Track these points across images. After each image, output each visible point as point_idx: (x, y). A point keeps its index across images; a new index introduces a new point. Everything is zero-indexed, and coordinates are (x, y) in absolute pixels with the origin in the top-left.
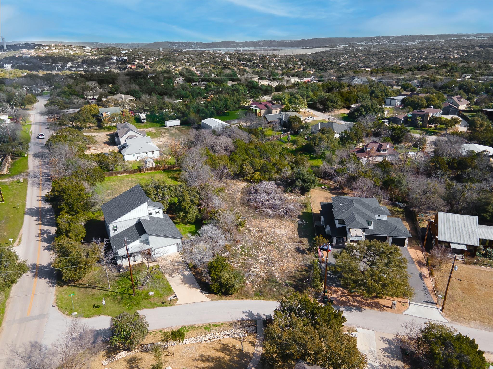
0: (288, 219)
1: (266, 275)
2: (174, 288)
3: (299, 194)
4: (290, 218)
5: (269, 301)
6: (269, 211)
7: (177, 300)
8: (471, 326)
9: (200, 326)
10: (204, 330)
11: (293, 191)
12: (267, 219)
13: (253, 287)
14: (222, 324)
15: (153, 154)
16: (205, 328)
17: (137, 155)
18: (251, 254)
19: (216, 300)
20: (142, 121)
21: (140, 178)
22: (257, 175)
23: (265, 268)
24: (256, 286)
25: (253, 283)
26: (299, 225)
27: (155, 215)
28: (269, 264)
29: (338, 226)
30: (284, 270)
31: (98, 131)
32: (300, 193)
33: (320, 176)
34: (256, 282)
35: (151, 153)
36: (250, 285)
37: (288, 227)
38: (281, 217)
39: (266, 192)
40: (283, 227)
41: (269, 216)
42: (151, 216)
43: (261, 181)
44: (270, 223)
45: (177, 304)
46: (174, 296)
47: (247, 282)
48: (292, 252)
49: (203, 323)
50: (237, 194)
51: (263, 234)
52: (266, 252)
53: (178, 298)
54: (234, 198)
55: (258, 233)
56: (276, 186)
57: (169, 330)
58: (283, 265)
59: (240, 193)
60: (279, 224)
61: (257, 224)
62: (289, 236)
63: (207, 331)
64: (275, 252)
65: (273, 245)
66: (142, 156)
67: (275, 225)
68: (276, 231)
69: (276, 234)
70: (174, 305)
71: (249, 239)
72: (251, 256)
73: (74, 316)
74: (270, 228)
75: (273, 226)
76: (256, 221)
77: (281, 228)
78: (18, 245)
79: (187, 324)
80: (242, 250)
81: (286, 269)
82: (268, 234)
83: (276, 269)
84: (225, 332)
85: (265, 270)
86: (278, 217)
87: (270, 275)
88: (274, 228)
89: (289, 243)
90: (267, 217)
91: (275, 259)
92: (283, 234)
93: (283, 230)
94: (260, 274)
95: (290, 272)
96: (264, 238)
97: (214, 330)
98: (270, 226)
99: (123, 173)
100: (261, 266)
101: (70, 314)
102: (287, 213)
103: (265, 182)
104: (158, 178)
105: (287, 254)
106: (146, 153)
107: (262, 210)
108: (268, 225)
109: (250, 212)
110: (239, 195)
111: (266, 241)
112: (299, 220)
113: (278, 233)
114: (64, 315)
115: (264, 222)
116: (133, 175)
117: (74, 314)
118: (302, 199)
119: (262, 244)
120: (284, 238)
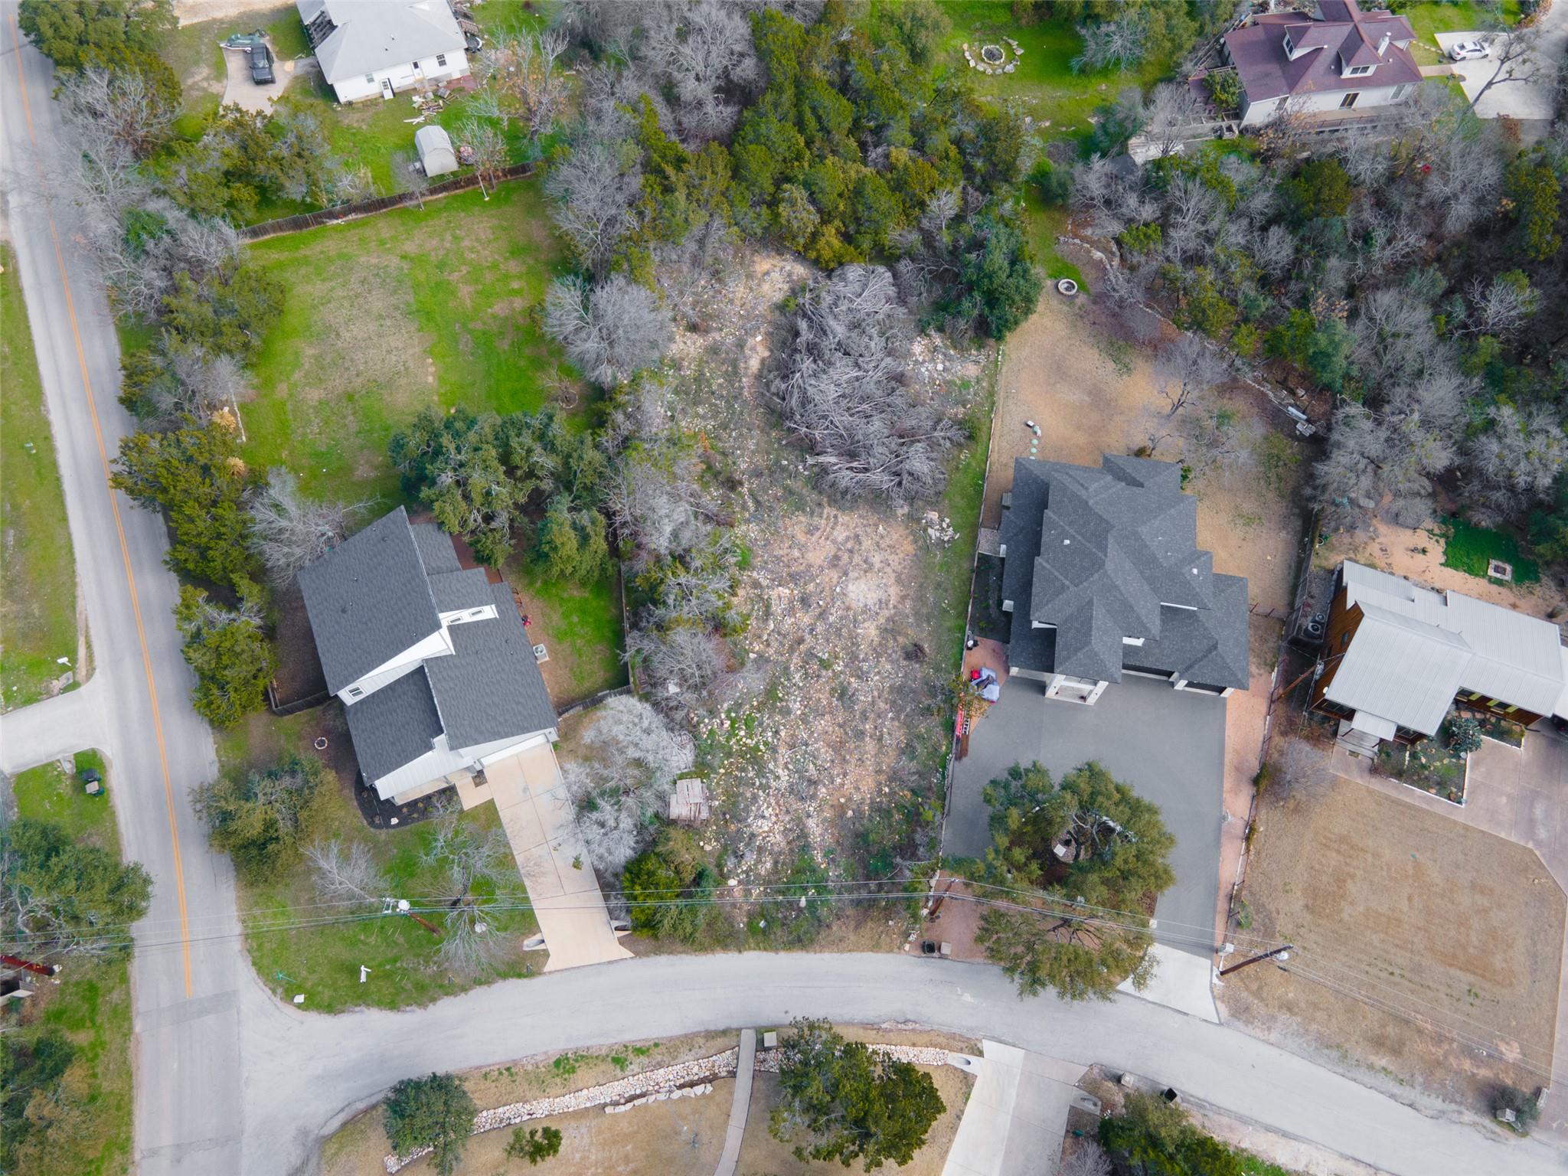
0: (900, 512)
1: (789, 843)
2: (539, 906)
3: (967, 341)
4: (906, 510)
5: (782, 954)
6: (845, 470)
7: (546, 954)
8: (1273, 1037)
9: (603, 1052)
10: (612, 1066)
11: (949, 330)
12: (834, 512)
13: (747, 893)
14: (656, 1045)
15: (442, 63)
16: (616, 1060)
17: (380, 77)
18: (757, 749)
19: (646, 954)
21: (410, 247)
22: (830, 240)
23: (788, 812)
24: (755, 892)
26: (926, 548)
28: (804, 787)
30: (842, 805)
32: (973, 336)
34: (758, 876)
35: (436, 61)
36: (738, 893)
37: (890, 560)
38: (878, 501)
39: (846, 353)
40: (876, 560)
41: (841, 498)
42: (456, 623)
43: (841, 264)
44: (840, 534)
45: (547, 969)
46: (538, 937)
47: (732, 882)
48: (882, 705)
49: (611, 1041)
50: (750, 342)
51: (805, 619)
52: (804, 719)
53: (549, 945)
54: (736, 373)
55: (791, 611)
56: (892, 291)
57: (530, 1068)
58: (842, 785)
59: (759, 338)
60: (867, 543)
61: (796, 553)
62: (886, 613)
63: (618, 1071)
64: (831, 713)
65: (830, 673)
66: (402, 77)
67: (851, 551)
68: (851, 587)
69: (848, 609)
70: (540, 974)
71: (760, 656)
72: (753, 757)
73: (299, 1006)
74: (835, 575)
75: (846, 557)
76: (797, 526)
77: (870, 567)
78: (89, 676)
79: (572, 1045)
80: (732, 725)
81: (850, 799)
82: (822, 615)
83: (820, 809)
84: (661, 1071)
85: (787, 818)
86: (866, 500)
87: (800, 842)
88: (846, 574)
89: (879, 655)
90: (833, 502)
91: (826, 754)
92: (870, 602)
93: (873, 580)
94: (771, 839)
95: (859, 814)
96: (807, 637)
97: (635, 1068)
98: (837, 557)
99: (344, 213)
100: (777, 803)
101: (288, 996)
102: (900, 484)
103: (854, 272)
104: (472, 250)
105: (864, 717)
106: (416, 65)
107: (821, 459)
108: (830, 549)
109: (783, 469)
110: (757, 353)
111: (810, 655)
112: (934, 516)
113: (854, 605)
114: (277, 1000)
115: (818, 534)
116: (383, 226)
117: (300, 999)
118: (972, 370)
119: (797, 676)
120: (869, 631)
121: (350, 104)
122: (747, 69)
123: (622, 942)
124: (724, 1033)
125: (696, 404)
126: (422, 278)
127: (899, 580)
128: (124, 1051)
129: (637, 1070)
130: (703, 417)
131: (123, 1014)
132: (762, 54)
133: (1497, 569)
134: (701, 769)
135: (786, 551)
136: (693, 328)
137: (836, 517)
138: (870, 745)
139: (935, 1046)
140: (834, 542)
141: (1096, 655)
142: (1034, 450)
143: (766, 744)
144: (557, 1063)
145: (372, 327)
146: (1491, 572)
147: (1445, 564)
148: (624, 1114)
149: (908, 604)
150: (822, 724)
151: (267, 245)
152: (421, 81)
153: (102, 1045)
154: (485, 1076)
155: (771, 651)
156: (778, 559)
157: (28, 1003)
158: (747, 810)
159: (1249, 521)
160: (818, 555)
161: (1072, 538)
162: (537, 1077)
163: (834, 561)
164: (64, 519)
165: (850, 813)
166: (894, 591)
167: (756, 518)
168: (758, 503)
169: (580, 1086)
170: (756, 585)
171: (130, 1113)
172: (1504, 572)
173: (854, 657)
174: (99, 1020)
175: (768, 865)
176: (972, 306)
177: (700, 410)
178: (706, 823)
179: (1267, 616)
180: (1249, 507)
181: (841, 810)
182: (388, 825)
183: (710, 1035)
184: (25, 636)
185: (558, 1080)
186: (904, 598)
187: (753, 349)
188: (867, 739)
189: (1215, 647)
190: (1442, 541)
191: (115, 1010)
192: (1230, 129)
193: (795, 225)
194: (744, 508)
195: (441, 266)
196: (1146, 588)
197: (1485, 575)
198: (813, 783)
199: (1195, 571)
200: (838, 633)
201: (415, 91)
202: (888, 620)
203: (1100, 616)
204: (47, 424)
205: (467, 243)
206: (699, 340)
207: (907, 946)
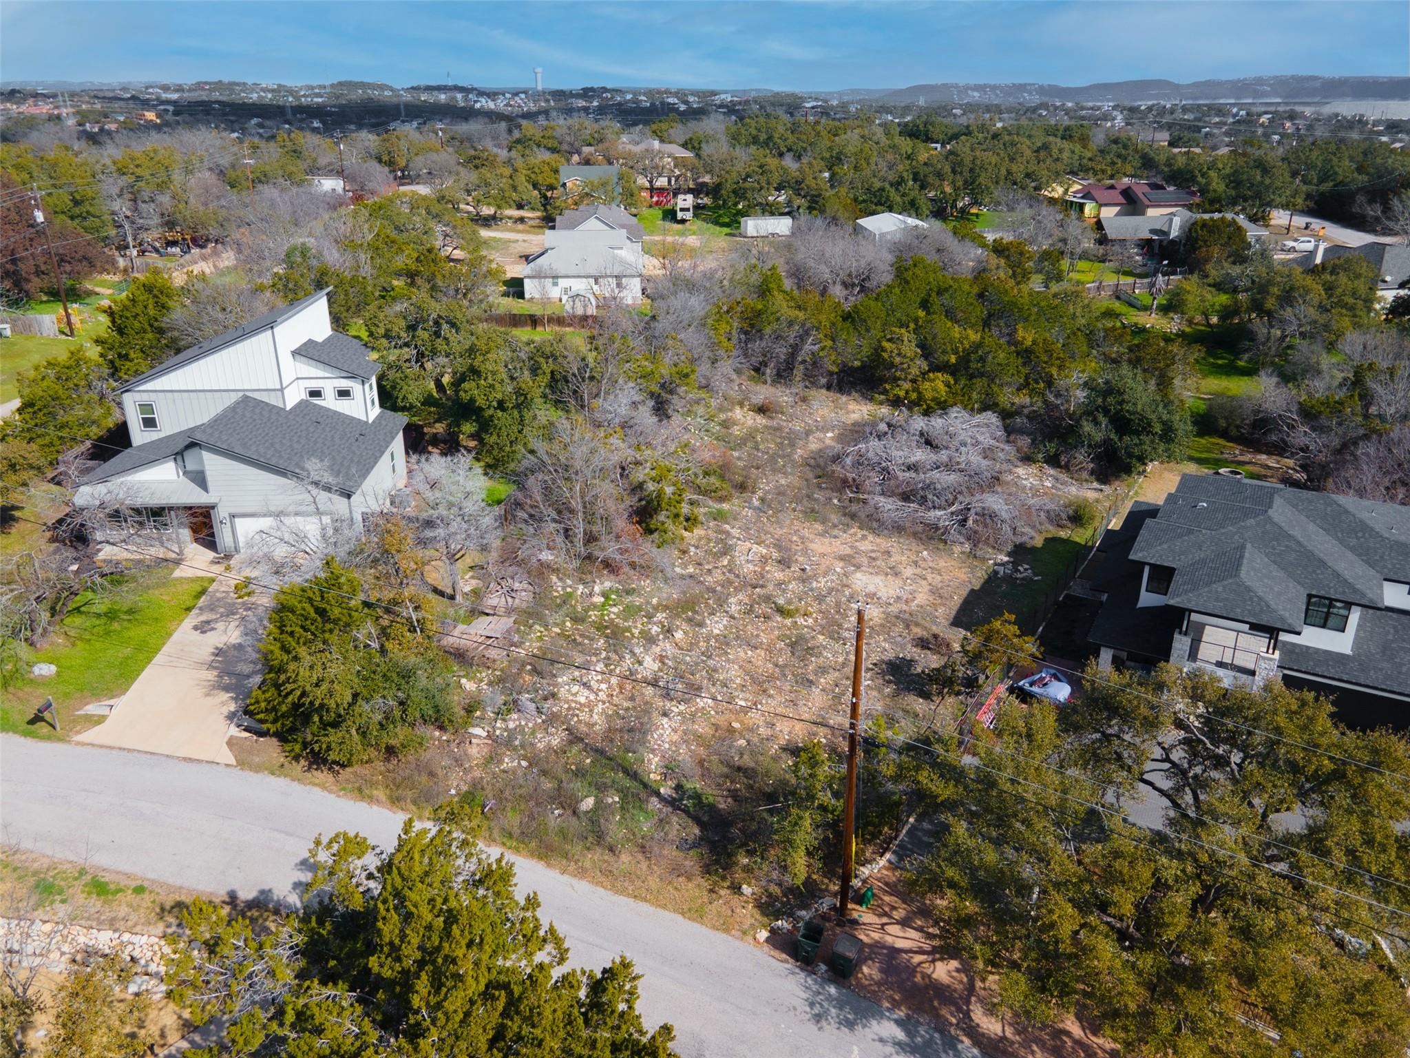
0: (956, 549)
1: (609, 729)
2: (147, 675)
3: (1085, 475)
4: (966, 547)
6: (888, 505)
7: (98, 722)
9: (36, 866)
10: (24, 893)
11: (1063, 459)
12: (864, 533)
14: (139, 890)
15: (619, 286)
16: (42, 887)
17: (563, 283)
18: (628, 630)
20: (680, 215)
22: (938, 384)
23: (632, 699)
24: (508, 763)
25: (499, 744)
26: (986, 578)
27: (329, 401)
28: (678, 686)
29: (1147, 599)
30: (731, 730)
31: (537, 230)
32: (1092, 473)
33: (1233, 432)
34: (526, 745)
35: (613, 282)
36: (476, 750)
37: (929, 577)
38: (933, 536)
39: (927, 442)
40: (908, 571)
42: (316, 401)
43: (943, 407)
45: (77, 738)
46: (110, 701)
47: (477, 732)
49: (66, 854)
50: (819, 434)
51: (776, 574)
52: (722, 640)
53: (115, 713)
54: (791, 445)
55: (759, 564)
56: (1000, 435)
59: (830, 435)
60: (900, 559)
61: (795, 539)
62: (903, 607)
63: (27, 905)
64: (769, 651)
65: (788, 622)
66: (582, 289)
67: (873, 558)
68: (859, 576)
69: (846, 587)
70: (61, 740)
74: (840, 563)
75: (864, 559)
76: (807, 528)
77: (897, 573)
80: (605, 604)
81: (751, 729)
82: (804, 579)
83: (689, 718)
85: (626, 705)
86: (914, 534)
88: (857, 567)
90: (865, 527)
91: (735, 676)
92: (883, 594)
93: (895, 581)
94: (583, 715)
95: (757, 749)
96: (771, 587)
97: (63, 910)
98: (851, 556)
100: (620, 685)
102: (963, 522)
106: (596, 282)
107: (864, 496)
108: (844, 550)
110: (823, 442)
111: (767, 599)
113: (856, 588)
115: (834, 539)
118: (1090, 495)
121: (532, 300)
123: (231, 743)
127: (935, 592)
129: (62, 916)
135: (781, 533)
136: (759, 410)
137: (865, 536)
140: (853, 548)
141: (1249, 590)
143: (644, 632)
149: (942, 610)
150: (747, 653)
152: (598, 296)
155: (710, 579)
156: (768, 533)
158: (565, 670)
160: (824, 548)
161: (1212, 502)
163: (845, 557)
165: (741, 743)
166: (923, 597)
167: (757, 509)
168: (766, 504)
170: (723, 533)
175: (555, 742)
178: (486, 663)
186: (938, 605)
187: (820, 438)
188: (816, 691)
202: (903, 612)
203: (1257, 560)
206: (761, 420)
207: (763, 935)
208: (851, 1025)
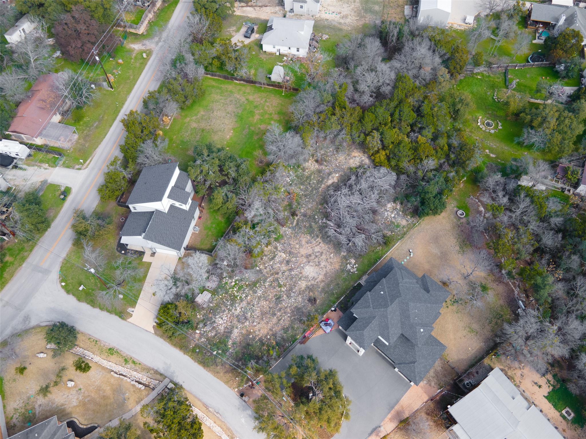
0: (342, 253)
1: (224, 332)
2: (139, 301)
4: (345, 254)
5: (196, 364)
6: (333, 230)
7: (131, 316)
9: (124, 355)
10: (123, 361)
12: (321, 241)
13: (200, 338)
14: (140, 364)
15: (298, 51)
16: (126, 360)
18: (236, 297)
19: (158, 335)
21: (251, 98)
23: (231, 322)
24: (203, 340)
25: (201, 335)
26: (343, 270)
28: (242, 318)
30: (250, 332)
32: (412, 211)
34: (207, 335)
36: (197, 336)
37: (328, 267)
38: (338, 246)
39: (361, 194)
40: (323, 264)
41: (326, 238)
42: (174, 205)
43: (381, 166)
44: (317, 249)
45: (128, 320)
46: (133, 309)
47: (198, 332)
48: (288, 310)
49: (129, 353)
50: (334, 175)
51: (284, 268)
52: (259, 298)
53: (133, 314)
54: (321, 182)
55: (281, 263)
56: (393, 183)
57: (102, 345)
58: (255, 326)
59: (337, 175)
60: (324, 257)
61: (297, 246)
62: (313, 282)
63: (124, 364)
64: (270, 302)
65: (279, 289)
66: (284, 50)
67: (316, 256)
68: (307, 267)
69: (301, 273)
70: (126, 320)
71: (260, 270)
72: (233, 299)
73: (62, 286)
74: (305, 260)
75: (313, 257)
76: (305, 238)
77: (319, 264)
78: (85, 169)
79: (117, 347)
80: (234, 285)
81: (254, 332)
82: (291, 270)
83: (242, 328)
84: (135, 373)
85: (230, 324)
86: (334, 244)
87: (228, 333)
88: (309, 262)
89: (300, 294)
90: (322, 238)
91: (257, 313)
92: (310, 276)
93: (317, 269)
94: (220, 327)
95: (254, 338)
96: (280, 274)
97: (129, 366)
98: (310, 255)
99: (240, 80)
100: (230, 318)
101: (61, 281)
102: (348, 244)
103: (383, 170)
104: (268, 106)
105: (280, 310)
106: (290, 48)
107: (328, 222)
108: (310, 251)
109: (315, 219)
110: (334, 179)
111: (277, 280)
112: (353, 261)
113: (304, 273)
114: (58, 281)
115: (310, 245)
116: (249, 88)
117: (63, 284)
118: (404, 222)
119: (268, 284)
120: (303, 284)
121: (265, 52)
122: (386, 90)
123: (154, 327)
124: (161, 375)
125: (302, 184)
126: (248, 107)
127: (325, 275)
128: (16, 269)
129: (129, 367)
130: (301, 190)
131: (23, 259)
132: (395, 87)
133: (567, 412)
134: (214, 292)
135: (295, 244)
136: (317, 161)
137: (320, 243)
138: (275, 320)
139: (222, 428)
140: (313, 250)
141: (363, 336)
142: (405, 260)
143: (241, 297)
144: (110, 349)
145: (224, 114)
146: (564, 412)
147: (546, 397)
148: (114, 377)
149: (323, 284)
150: (264, 303)
151: (214, 80)
152: (289, 54)
153: (13, 264)
154: (89, 339)
155: (265, 271)
156: (290, 244)
157: (6, 242)
158: (219, 313)
159: (472, 331)
160: (303, 251)
161: (385, 292)
162: (102, 349)
163: (308, 256)
164: (111, 126)
165: (251, 336)
166: (321, 277)
167: (293, 228)
168: (297, 224)
169: (111, 360)
170: (276, 248)
171: (4, 286)
172: (569, 415)
173: (291, 289)
174: (18, 257)
175: (213, 334)
176: (415, 201)
177: (302, 187)
178: (203, 308)
179: (453, 368)
180: (475, 326)
181: (250, 333)
182: (120, 252)
183: (157, 372)
184: (80, 150)
185: (106, 354)
186: (323, 281)
187: (333, 177)
189: (414, 363)
190: (551, 388)
191: (23, 257)
192: (569, 191)
193: (371, 145)
194: (292, 223)
195: (256, 107)
196: (399, 325)
197: (560, 411)
198: (246, 318)
199: (422, 330)
200: (291, 279)
201: (286, 56)
202: (312, 285)
203: (375, 323)
204: (126, 100)
205: (268, 104)
206: (317, 166)
207: (236, 390)
208: (244, 410)
